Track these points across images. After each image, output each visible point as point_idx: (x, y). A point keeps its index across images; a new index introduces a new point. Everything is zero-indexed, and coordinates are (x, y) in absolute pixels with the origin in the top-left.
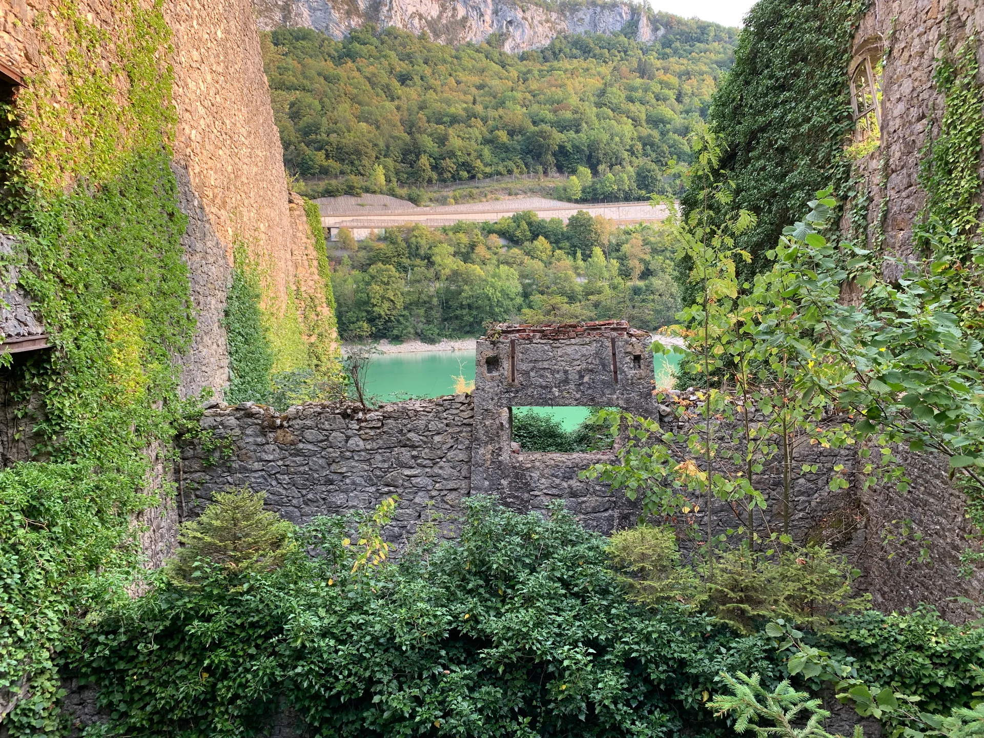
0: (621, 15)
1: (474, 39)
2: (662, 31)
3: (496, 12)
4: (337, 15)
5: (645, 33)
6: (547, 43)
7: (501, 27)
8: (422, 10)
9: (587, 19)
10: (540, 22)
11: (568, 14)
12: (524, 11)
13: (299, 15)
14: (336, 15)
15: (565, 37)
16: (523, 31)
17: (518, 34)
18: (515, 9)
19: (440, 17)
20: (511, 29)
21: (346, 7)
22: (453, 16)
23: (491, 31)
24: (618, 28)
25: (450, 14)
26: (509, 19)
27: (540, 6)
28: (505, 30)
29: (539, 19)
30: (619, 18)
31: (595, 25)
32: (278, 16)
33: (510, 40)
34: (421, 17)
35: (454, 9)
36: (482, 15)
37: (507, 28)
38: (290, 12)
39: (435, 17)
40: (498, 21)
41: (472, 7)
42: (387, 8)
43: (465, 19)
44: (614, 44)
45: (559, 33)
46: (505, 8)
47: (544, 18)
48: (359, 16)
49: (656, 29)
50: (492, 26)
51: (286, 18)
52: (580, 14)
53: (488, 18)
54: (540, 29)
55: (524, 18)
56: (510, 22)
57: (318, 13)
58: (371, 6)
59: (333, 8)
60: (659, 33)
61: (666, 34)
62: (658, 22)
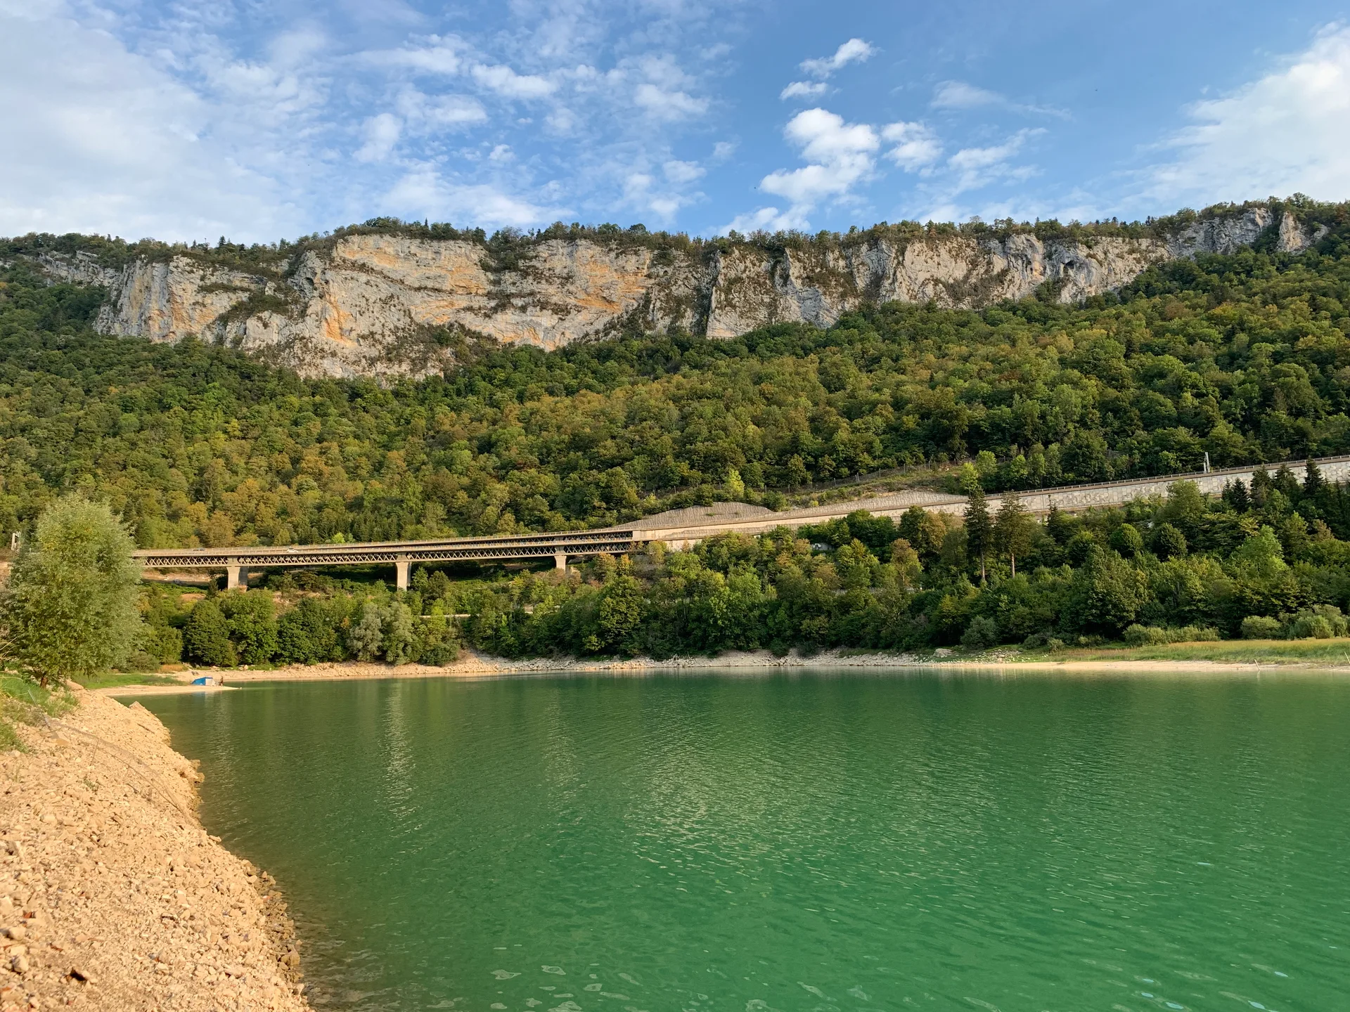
0: (1253, 222)
1: (1017, 294)
2: (1324, 230)
3: (1049, 256)
4: (829, 301)
5: (1292, 239)
6: (1128, 279)
7: (1058, 273)
8: (941, 274)
9: (1200, 237)
10: (1118, 256)
11: (1169, 236)
12: (1090, 247)
13: (786, 308)
14: (826, 301)
15: (1162, 268)
16: (1089, 271)
17: (1081, 278)
18: (1076, 247)
19: (967, 277)
20: (1071, 272)
21: (841, 290)
22: (987, 272)
23: (1042, 279)
24: (1251, 238)
25: (982, 271)
26: (1067, 261)
27: (1118, 235)
28: (1062, 275)
29: (1117, 251)
30: (1250, 226)
31: (1214, 242)
32: (762, 314)
33: (1070, 286)
34: (937, 282)
35: (989, 263)
36: (1029, 263)
37: (1066, 271)
38: (776, 308)
39: (961, 278)
40: (1053, 266)
41: (1016, 256)
42: (890, 281)
43: (1004, 272)
44: (1231, 265)
45: (1153, 263)
46: (1061, 248)
47: (1127, 248)
48: (856, 296)
49: (1311, 231)
50: (1043, 274)
51: (771, 315)
52: (1189, 233)
53: (1037, 265)
54: (1120, 264)
55: (1089, 256)
56: (1071, 264)
57: (808, 302)
58: (872, 282)
59: (825, 294)
60: (1319, 235)
61: (1330, 234)
62: (1315, 219)
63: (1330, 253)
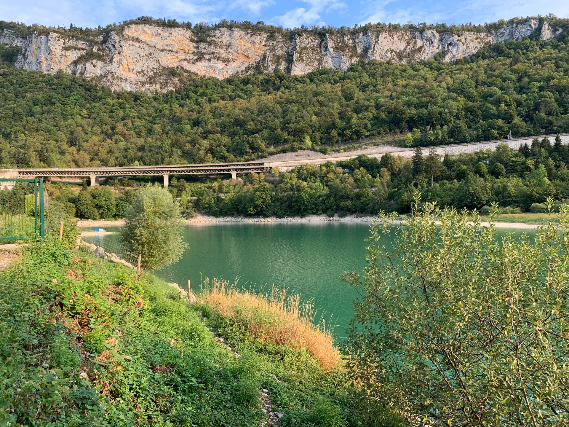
0: (530, 26)
1: (426, 57)
2: (560, 30)
3: (441, 40)
4: (345, 59)
5: (547, 34)
6: (475, 51)
7: (444, 48)
8: (394, 48)
9: (507, 32)
10: (471, 40)
11: (493, 32)
12: (459, 36)
13: (326, 62)
14: (344, 58)
15: (489, 47)
16: (458, 48)
17: (454, 51)
18: (453, 36)
19: (405, 49)
20: (450, 48)
21: (350, 53)
22: (414, 47)
23: (437, 51)
24: (529, 33)
25: (412, 46)
26: (449, 43)
27: (472, 31)
28: (446, 49)
29: (471, 38)
30: (529, 28)
31: (513, 35)
32: (316, 64)
33: (449, 54)
34: (392, 51)
35: (415, 43)
36: (432, 43)
37: (448, 47)
38: (322, 61)
39: (402, 49)
40: (443, 45)
41: (426, 40)
42: (372, 50)
43: (421, 47)
44: (520, 45)
45: (486, 44)
46: (447, 36)
47: (475, 37)
48: (357, 57)
49: (555, 31)
50: (438, 48)
51: (319, 64)
52: (502, 31)
53: (435, 44)
54: (471, 44)
55: (459, 40)
56: (450, 44)
57: (336, 59)
58: (364, 50)
59: (343, 55)
60: (558, 33)
61: (563, 32)
62: (557, 25)
63: (562, 41)
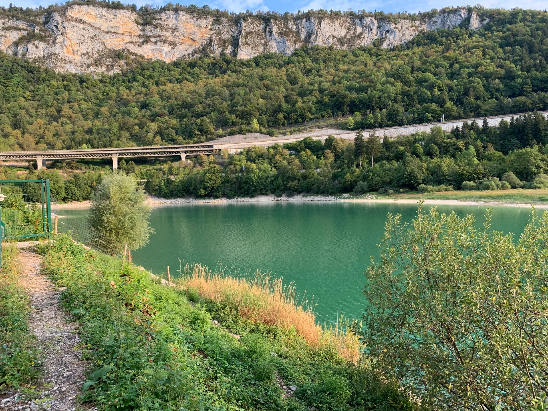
0: (460, 15)
1: (366, 43)
2: (487, 20)
3: (379, 27)
5: (475, 23)
6: (410, 39)
7: (382, 35)
8: (335, 33)
9: (439, 21)
10: (407, 28)
11: (427, 20)
12: (396, 24)
13: (271, 46)
14: (288, 43)
15: (424, 34)
16: (395, 35)
17: (391, 37)
18: (390, 24)
19: (346, 35)
20: (388, 35)
21: (294, 39)
22: (354, 33)
23: (376, 37)
24: (459, 22)
25: (352, 33)
26: (386, 30)
27: (407, 19)
28: (384, 36)
29: (406, 26)
30: (459, 17)
31: (444, 24)
32: (261, 48)
33: (387, 41)
34: (334, 37)
35: (355, 29)
36: (371, 30)
37: (386, 34)
38: (267, 46)
39: (343, 35)
40: (381, 32)
41: (366, 27)
42: (315, 36)
43: (361, 34)
44: (451, 34)
45: (420, 32)
46: (384, 24)
47: (410, 25)
48: (301, 42)
49: (482, 20)
50: (376, 35)
51: (265, 49)
52: (435, 19)
53: (374, 31)
54: (407, 32)
55: (395, 28)
56: (388, 31)
57: (280, 44)
58: (307, 36)
59: (287, 40)
60: (485, 22)
61: (489, 22)
62: (484, 15)
63: (489, 30)
